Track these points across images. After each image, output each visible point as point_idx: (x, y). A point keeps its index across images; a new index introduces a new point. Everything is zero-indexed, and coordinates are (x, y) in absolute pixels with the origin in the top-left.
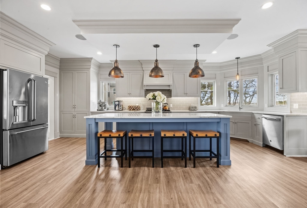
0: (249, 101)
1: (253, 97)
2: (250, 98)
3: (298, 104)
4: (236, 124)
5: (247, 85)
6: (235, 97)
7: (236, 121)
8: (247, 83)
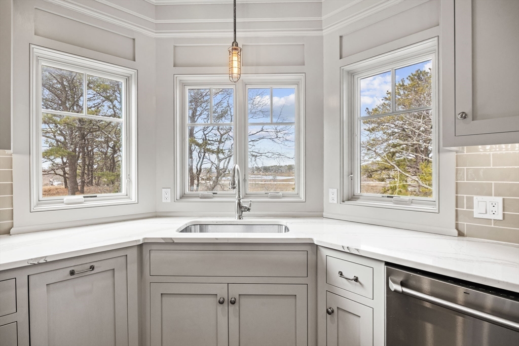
0: (224, 167)
1: (229, 159)
2: (226, 161)
3: (500, 200)
4: (231, 307)
5: (222, 135)
6: (200, 158)
7: (235, 292)
8: (222, 133)
